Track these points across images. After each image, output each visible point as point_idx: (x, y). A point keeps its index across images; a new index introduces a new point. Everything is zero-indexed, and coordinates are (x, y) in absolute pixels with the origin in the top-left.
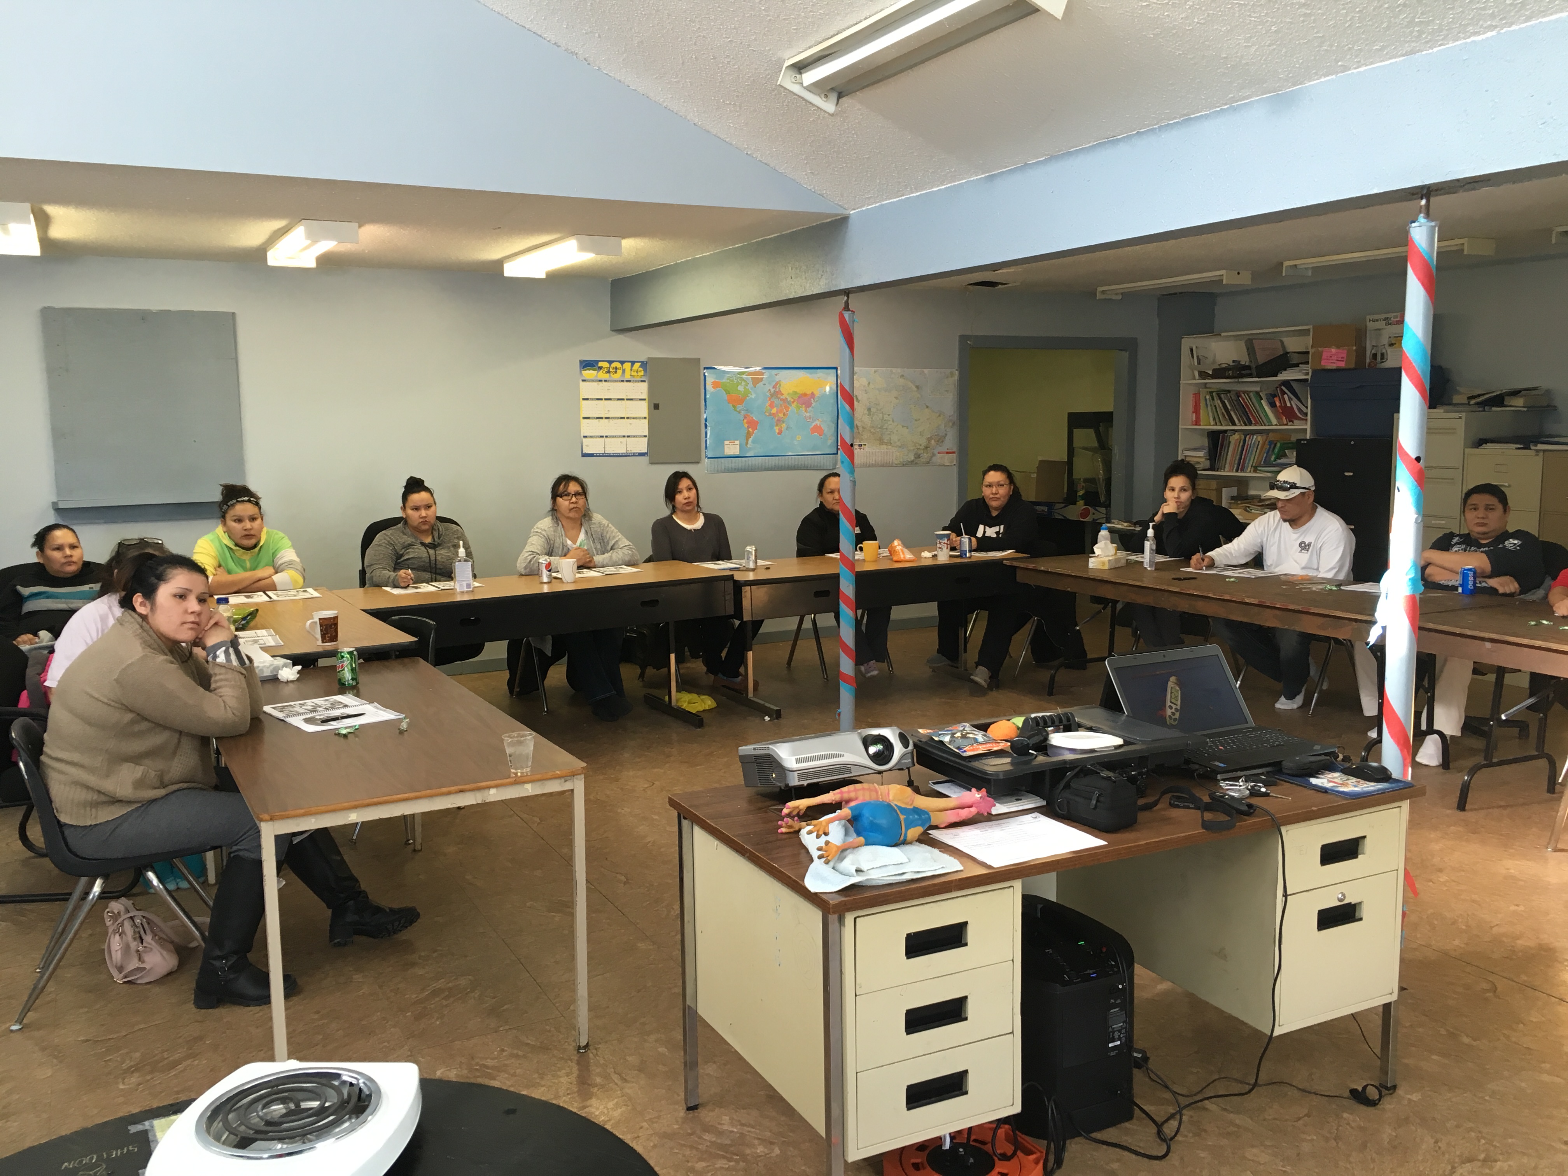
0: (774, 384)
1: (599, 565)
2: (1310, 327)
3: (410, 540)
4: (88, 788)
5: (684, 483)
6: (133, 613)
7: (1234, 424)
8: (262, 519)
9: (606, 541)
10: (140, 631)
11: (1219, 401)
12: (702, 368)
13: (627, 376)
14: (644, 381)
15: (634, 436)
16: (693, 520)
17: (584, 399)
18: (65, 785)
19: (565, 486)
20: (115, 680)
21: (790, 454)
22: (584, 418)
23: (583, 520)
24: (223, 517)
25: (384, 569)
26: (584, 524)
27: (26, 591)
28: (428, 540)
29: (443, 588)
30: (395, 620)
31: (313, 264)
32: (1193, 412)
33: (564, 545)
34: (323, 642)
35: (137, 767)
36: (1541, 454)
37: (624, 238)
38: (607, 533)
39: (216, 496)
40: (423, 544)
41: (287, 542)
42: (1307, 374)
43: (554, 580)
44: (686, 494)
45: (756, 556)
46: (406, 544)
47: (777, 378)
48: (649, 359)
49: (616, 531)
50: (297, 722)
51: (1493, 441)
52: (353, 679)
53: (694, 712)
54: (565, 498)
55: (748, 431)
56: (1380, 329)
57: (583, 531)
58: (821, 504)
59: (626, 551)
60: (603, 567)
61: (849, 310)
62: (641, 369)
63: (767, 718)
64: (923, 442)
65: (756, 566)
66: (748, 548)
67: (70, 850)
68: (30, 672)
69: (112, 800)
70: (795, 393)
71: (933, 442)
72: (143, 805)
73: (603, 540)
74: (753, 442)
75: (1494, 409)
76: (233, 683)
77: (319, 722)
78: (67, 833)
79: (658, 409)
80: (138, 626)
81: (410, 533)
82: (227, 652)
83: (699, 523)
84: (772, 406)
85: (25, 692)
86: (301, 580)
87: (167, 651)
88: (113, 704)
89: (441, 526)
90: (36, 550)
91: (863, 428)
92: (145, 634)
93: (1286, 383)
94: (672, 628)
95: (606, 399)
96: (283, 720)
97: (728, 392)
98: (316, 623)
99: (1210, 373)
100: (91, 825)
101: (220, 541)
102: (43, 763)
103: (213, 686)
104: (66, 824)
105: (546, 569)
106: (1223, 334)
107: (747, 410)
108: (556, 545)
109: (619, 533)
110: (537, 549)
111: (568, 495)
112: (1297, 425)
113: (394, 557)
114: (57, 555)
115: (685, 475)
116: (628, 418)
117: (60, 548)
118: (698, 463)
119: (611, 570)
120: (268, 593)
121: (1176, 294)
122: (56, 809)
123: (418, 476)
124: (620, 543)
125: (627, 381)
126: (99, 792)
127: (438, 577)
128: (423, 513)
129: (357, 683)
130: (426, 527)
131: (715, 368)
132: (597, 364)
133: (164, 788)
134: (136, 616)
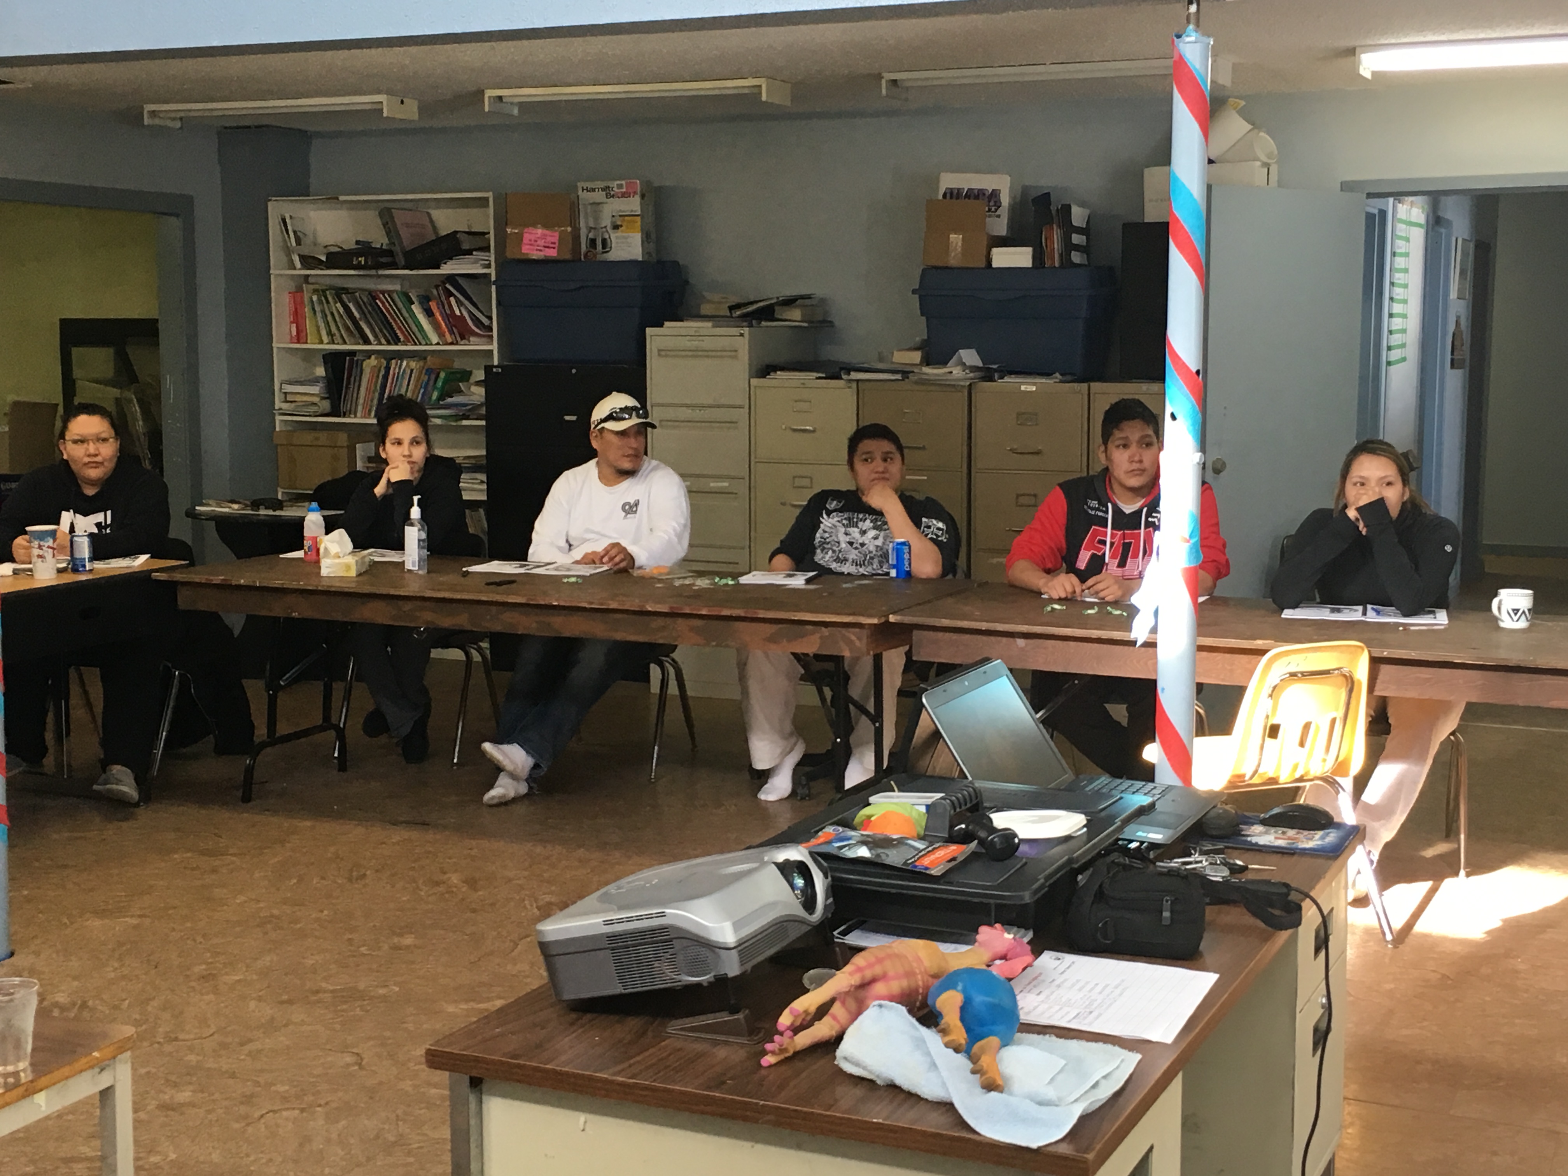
2: (490, 195)
7: (367, 341)
11: (339, 305)
32: (292, 323)
36: (854, 385)
42: (488, 266)
51: (782, 369)
56: (599, 204)
75: (764, 323)
93: (451, 279)
99: (324, 258)
106: (342, 198)
112: (475, 345)
121: (249, 127)
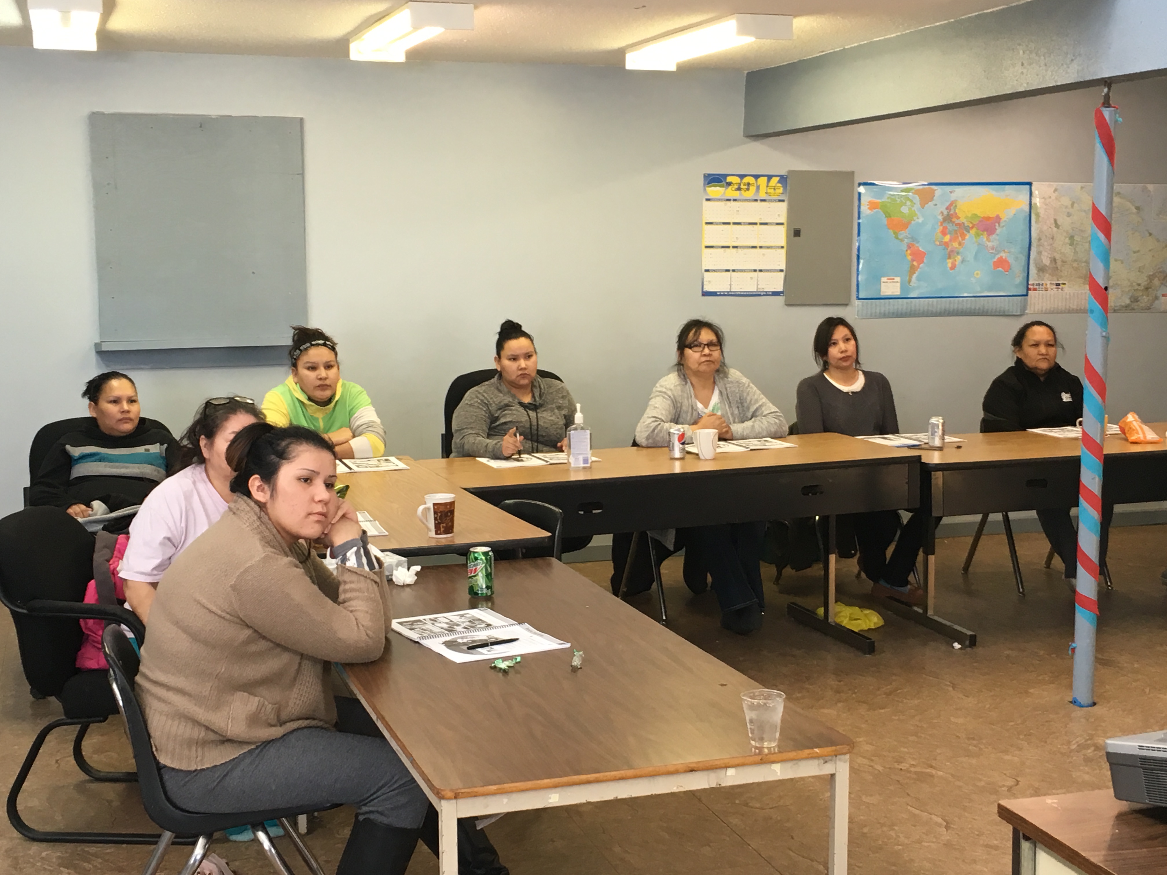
0: (948, 204)
1: (738, 436)
3: (507, 399)
4: (196, 722)
5: (840, 332)
6: (249, 501)
8: (338, 369)
9: (746, 405)
10: (258, 523)
12: (856, 184)
13: (762, 195)
14: (783, 201)
15: (768, 271)
16: (850, 380)
17: (707, 223)
18: (167, 716)
19: (696, 332)
20: (231, 586)
21: (966, 295)
22: (707, 247)
23: (717, 378)
24: (295, 365)
25: (478, 434)
26: (717, 383)
27: (76, 451)
28: (527, 399)
29: (552, 462)
30: (509, 505)
31: (401, 58)
33: (693, 408)
34: (437, 534)
35: (251, 697)
37: (795, 16)
38: (748, 394)
39: (287, 340)
40: (521, 404)
41: (364, 399)
43: (688, 456)
44: (842, 345)
45: (943, 430)
46: (502, 404)
47: (953, 197)
48: (790, 172)
49: (758, 392)
50: (436, 645)
52: (488, 587)
53: (856, 631)
54: (696, 349)
55: (913, 265)
57: (716, 392)
58: (1019, 361)
59: (772, 420)
60: (743, 438)
61: (1109, 106)
62: (779, 185)
63: (957, 646)
64: (1143, 281)
65: (944, 443)
66: (934, 420)
67: (168, 799)
68: (98, 557)
69: (221, 738)
70: (975, 215)
71: (1156, 282)
72: (257, 747)
73: (742, 403)
74: (919, 279)
76: (366, 594)
77: (465, 648)
78: (166, 777)
79: (799, 236)
80: (255, 518)
81: (506, 390)
82: (357, 553)
83: (858, 384)
84: (944, 233)
85: (93, 582)
86: (381, 447)
87: (287, 549)
88: (228, 617)
89: (544, 382)
90: (86, 401)
91: (1063, 262)
92: (263, 528)
94: (833, 523)
95: (734, 223)
96: (418, 642)
97: (888, 215)
98: (429, 509)
100: (196, 770)
101: (292, 395)
102: (140, 686)
103: (342, 597)
104: (165, 766)
105: (679, 441)
107: (912, 238)
108: (684, 408)
109: (762, 396)
110: (662, 414)
111: (699, 345)
113: (488, 421)
114: (112, 409)
115: (841, 322)
116: (761, 247)
117: (116, 401)
118: (846, 305)
119: (754, 443)
120: (344, 461)
122: (156, 747)
123: (516, 320)
124: (763, 409)
125: (762, 200)
126: (207, 728)
127: (540, 447)
128: (523, 363)
129: (492, 593)
130: (525, 382)
131: (873, 184)
132: (726, 179)
133: (281, 726)
134: (252, 504)
